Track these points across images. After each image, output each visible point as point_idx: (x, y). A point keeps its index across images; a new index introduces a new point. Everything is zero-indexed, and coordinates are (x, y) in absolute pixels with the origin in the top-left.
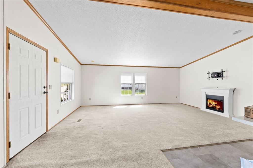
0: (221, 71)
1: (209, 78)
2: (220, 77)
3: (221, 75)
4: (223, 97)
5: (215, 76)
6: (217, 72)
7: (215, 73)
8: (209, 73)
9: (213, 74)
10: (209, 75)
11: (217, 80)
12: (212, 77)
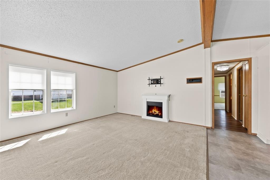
0: (160, 78)
1: (149, 84)
2: (158, 83)
3: (159, 81)
4: (162, 103)
5: (155, 82)
6: (156, 79)
7: (155, 79)
8: (149, 79)
9: (152, 80)
10: (149, 81)
11: (156, 86)
12: (152, 84)
